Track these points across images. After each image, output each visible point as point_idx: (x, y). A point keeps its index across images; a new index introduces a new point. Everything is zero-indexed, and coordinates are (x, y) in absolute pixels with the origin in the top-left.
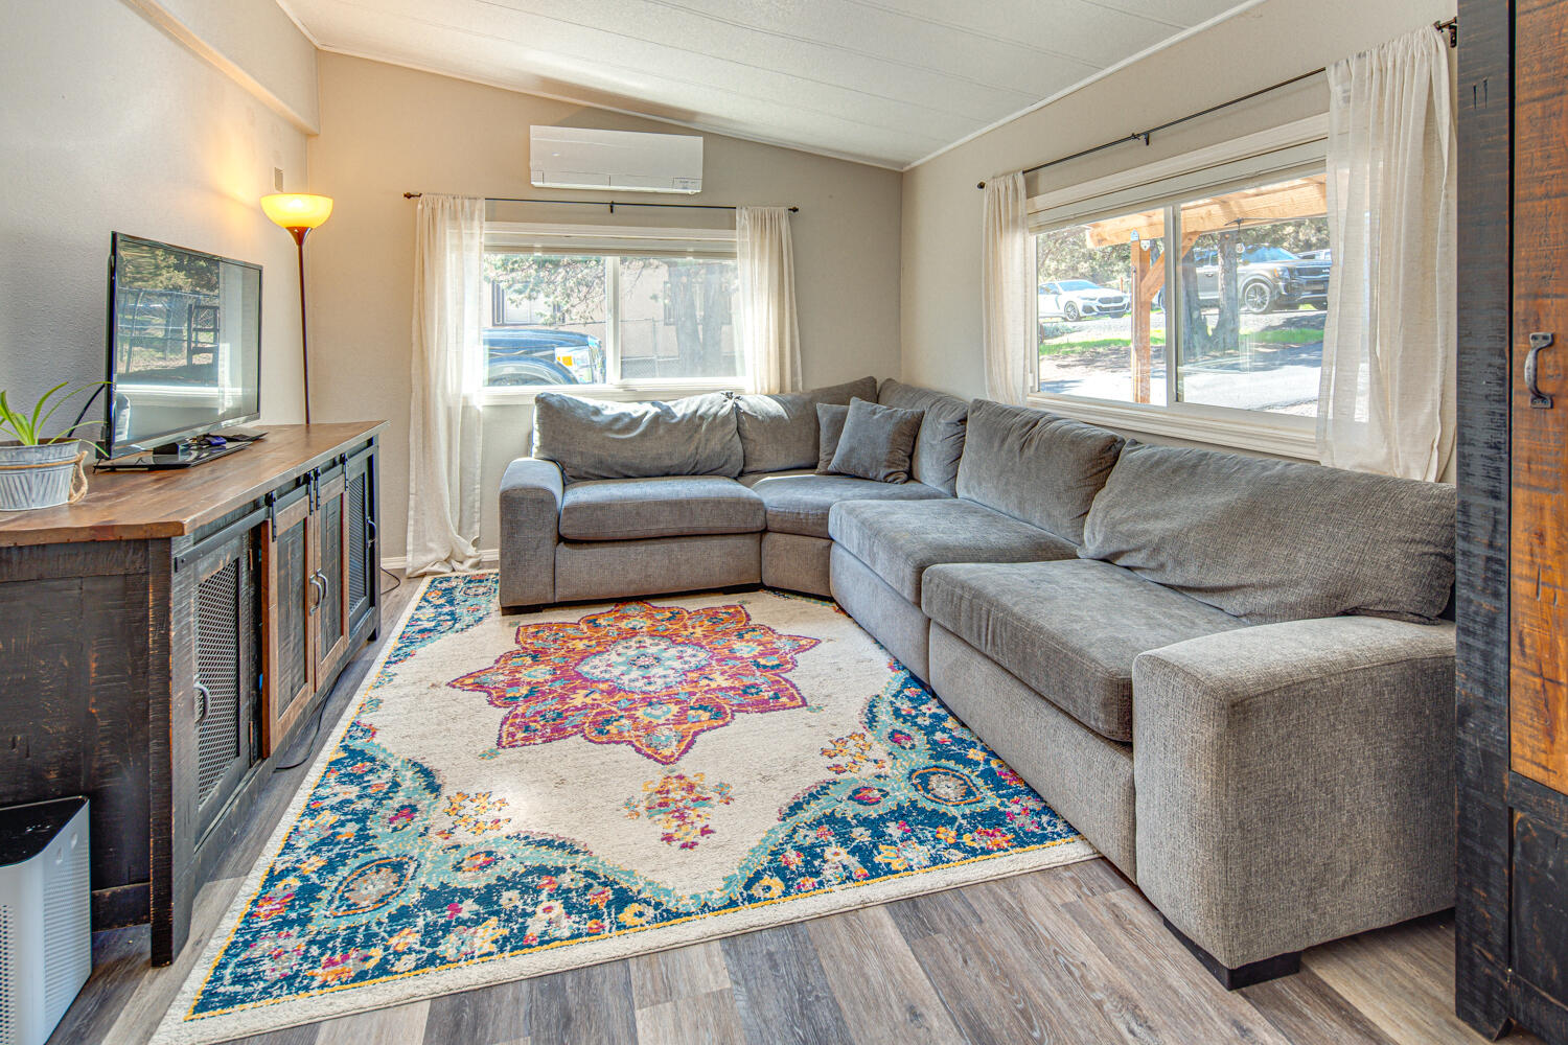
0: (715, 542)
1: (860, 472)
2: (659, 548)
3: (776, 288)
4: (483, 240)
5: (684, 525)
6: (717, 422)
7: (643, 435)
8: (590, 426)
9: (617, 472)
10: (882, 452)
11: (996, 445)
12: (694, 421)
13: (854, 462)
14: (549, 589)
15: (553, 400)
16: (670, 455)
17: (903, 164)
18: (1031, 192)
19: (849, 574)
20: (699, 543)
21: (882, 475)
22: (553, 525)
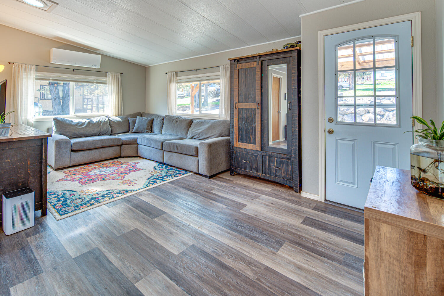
0: (111, 148)
1: (140, 132)
2: (98, 150)
3: (117, 93)
4: (35, 77)
5: (104, 145)
6: (105, 123)
7: (86, 126)
8: (71, 125)
9: (79, 136)
10: (146, 127)
11: (171, 122)
12: (99, 123)
13: (139, 129)
14: (69, 163)
15: (59, 119)
16: (93, 131)
17: (147, 65)
18: (177, 76)
19: (143, 150)
20: (107, 149)
21: (145, 132)
22: (70, 148)
